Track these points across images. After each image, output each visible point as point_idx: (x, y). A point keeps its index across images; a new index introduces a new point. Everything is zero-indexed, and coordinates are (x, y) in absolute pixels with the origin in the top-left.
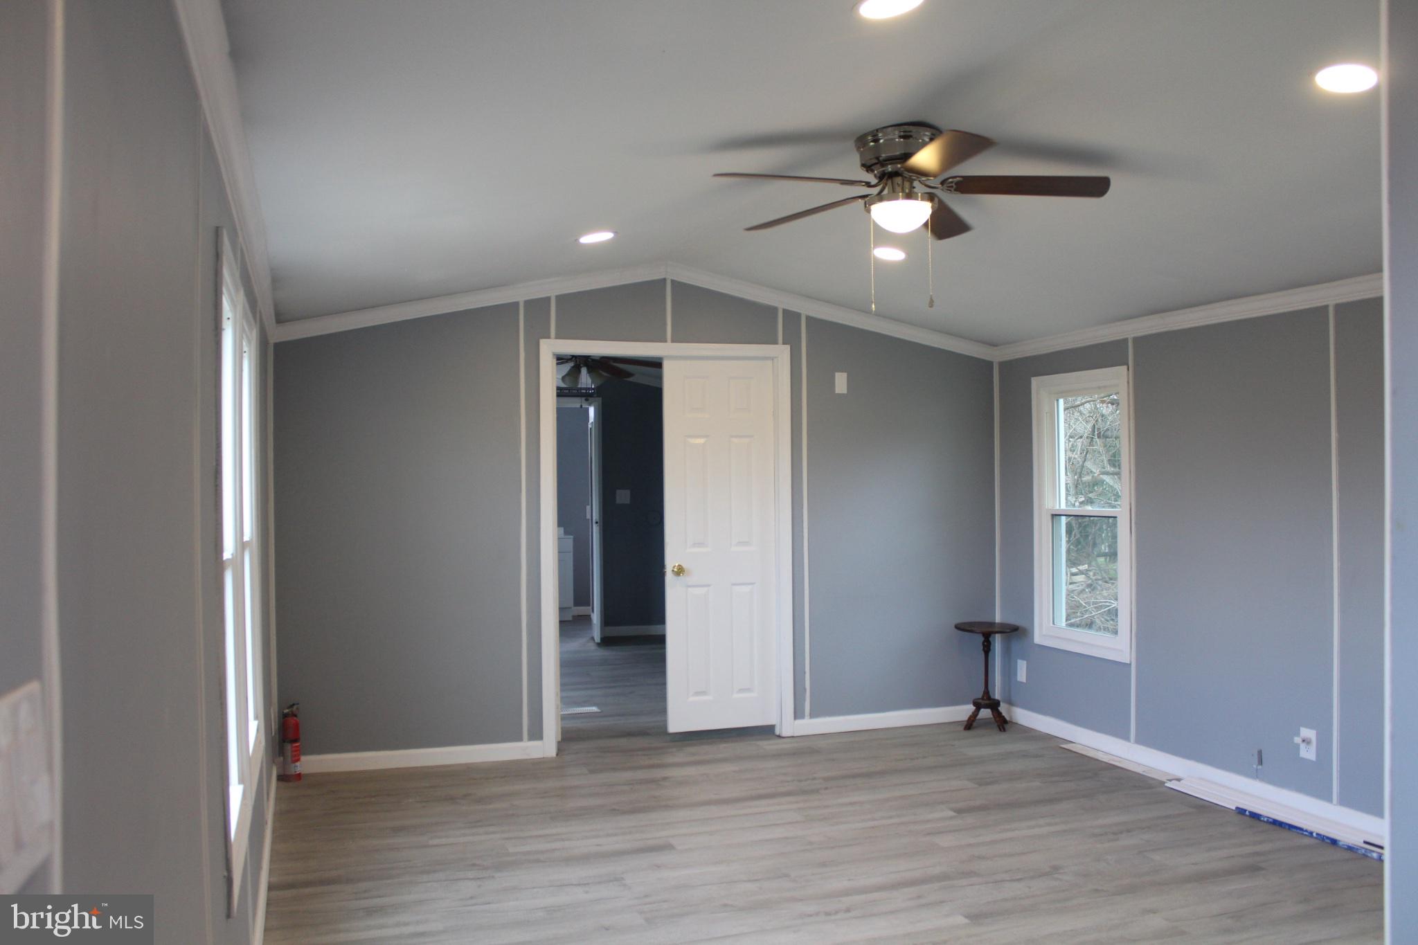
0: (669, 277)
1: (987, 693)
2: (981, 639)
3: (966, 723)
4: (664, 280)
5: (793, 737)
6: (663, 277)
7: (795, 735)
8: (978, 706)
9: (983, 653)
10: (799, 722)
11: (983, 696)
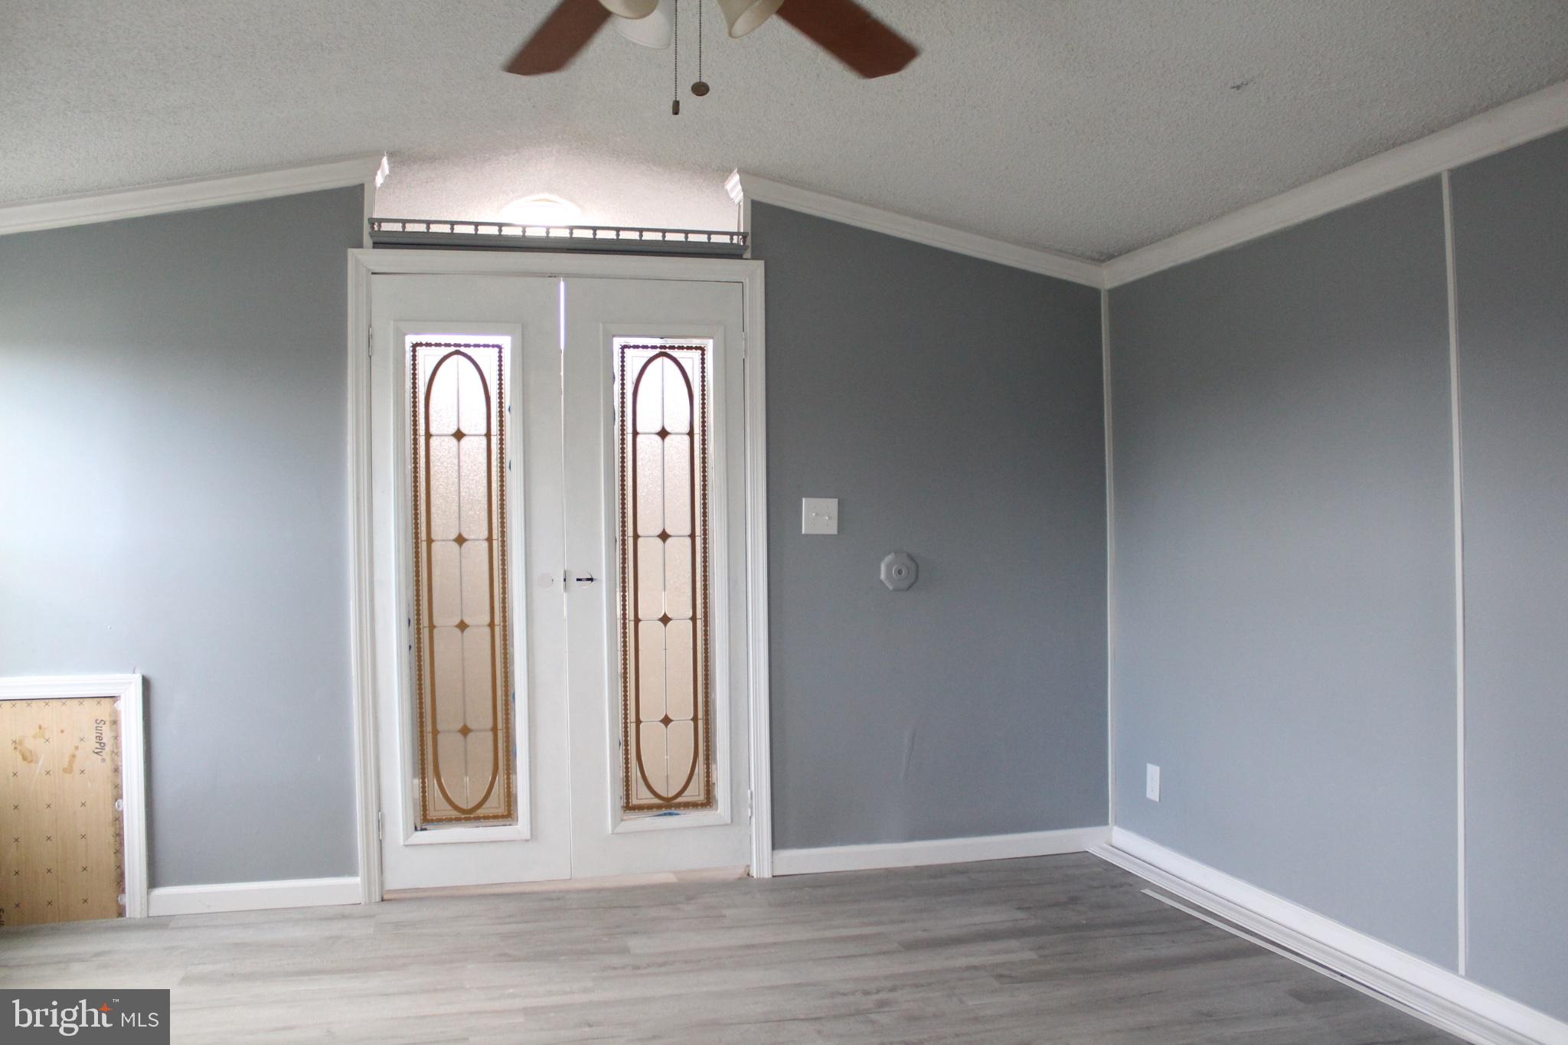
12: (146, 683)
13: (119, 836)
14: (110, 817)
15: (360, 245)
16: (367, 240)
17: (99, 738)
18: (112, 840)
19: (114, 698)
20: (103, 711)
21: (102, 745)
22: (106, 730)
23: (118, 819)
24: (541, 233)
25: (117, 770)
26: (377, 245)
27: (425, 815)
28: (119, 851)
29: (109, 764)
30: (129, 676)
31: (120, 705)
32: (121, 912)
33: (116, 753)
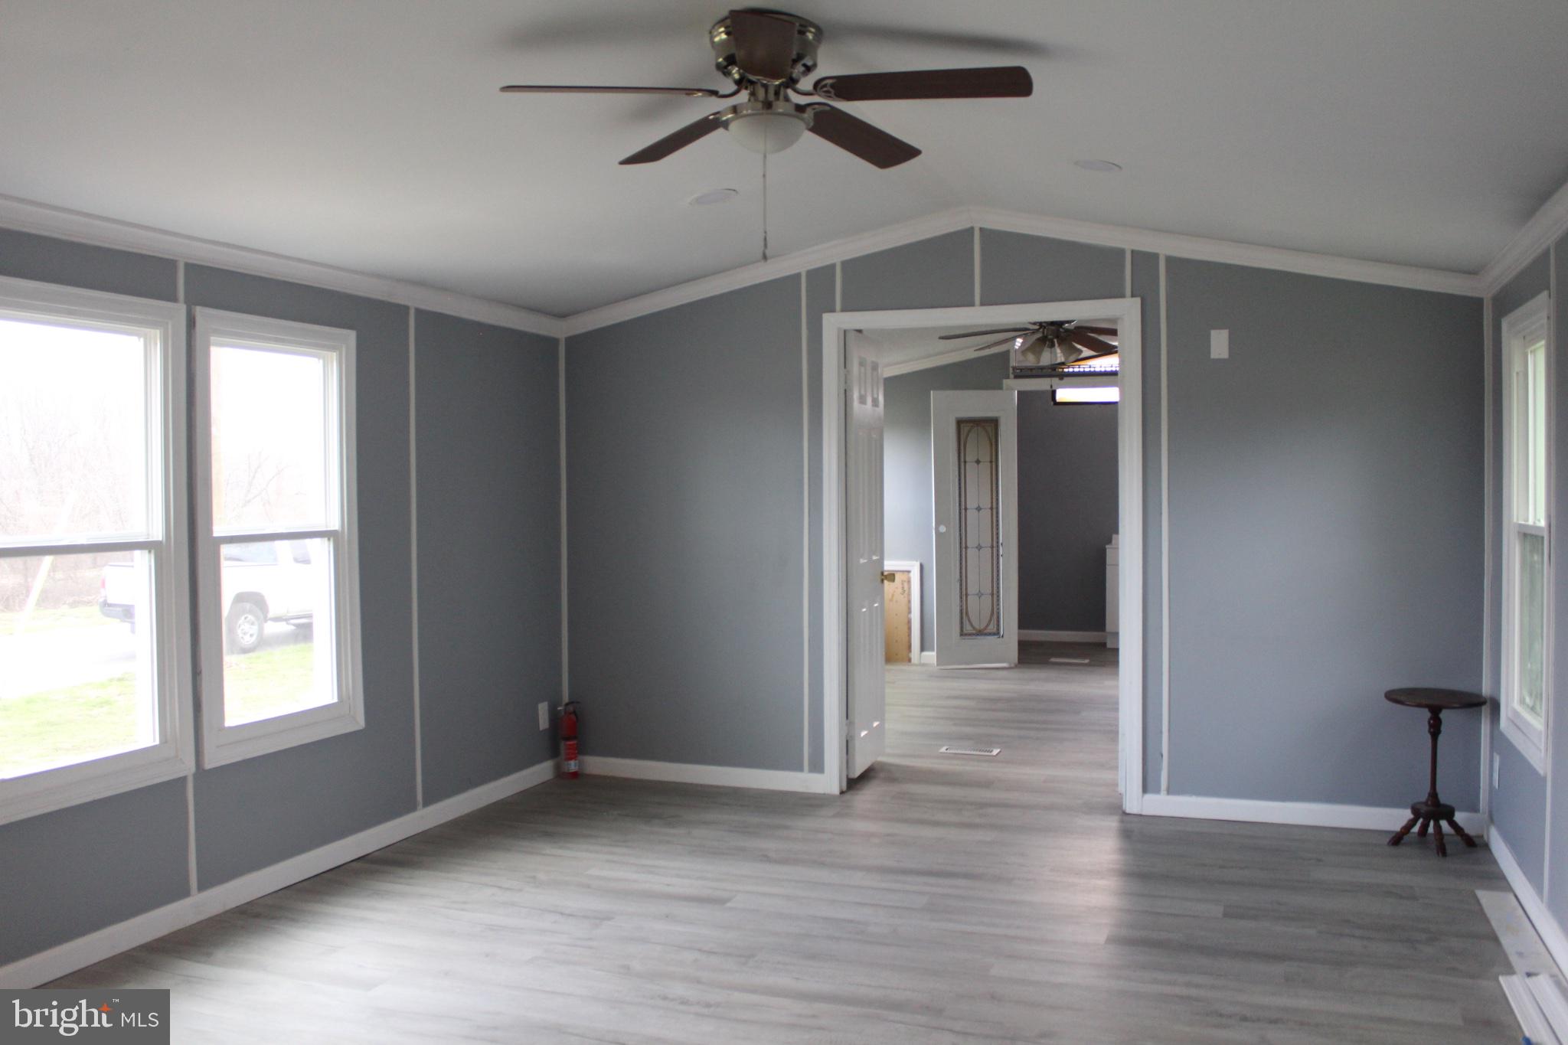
0: (977, 226)
1: (1434, 794)
2: (1426, 714)
3: (1394, 835)
4: (972, 228)
5: (1141, 815)
6: (968, 226)
7: (1144, 813)
8: (1417, 813)
9: (1429, 736)
10: (1148, 797)
11: (1427, 800)
12: (922, 566)
13: (910, 629)
14: (906, 621)
15: (1008, 378)
16: (1012, 376)
17: (903, 588)
18: (907, 630)
19: (909, 572)
20: (904, 577)
21: (904, 591)
22: (906, 585)
23: (909, 622)
24: (1103, 370)
25: (909, 602)
26: (1016, 377)
27: (994, 634)
28: (910, 635)
29: (906, 599)
30: (915, 562)
31: (912, 575)
32: (910, 660)
33: (909, 594)
